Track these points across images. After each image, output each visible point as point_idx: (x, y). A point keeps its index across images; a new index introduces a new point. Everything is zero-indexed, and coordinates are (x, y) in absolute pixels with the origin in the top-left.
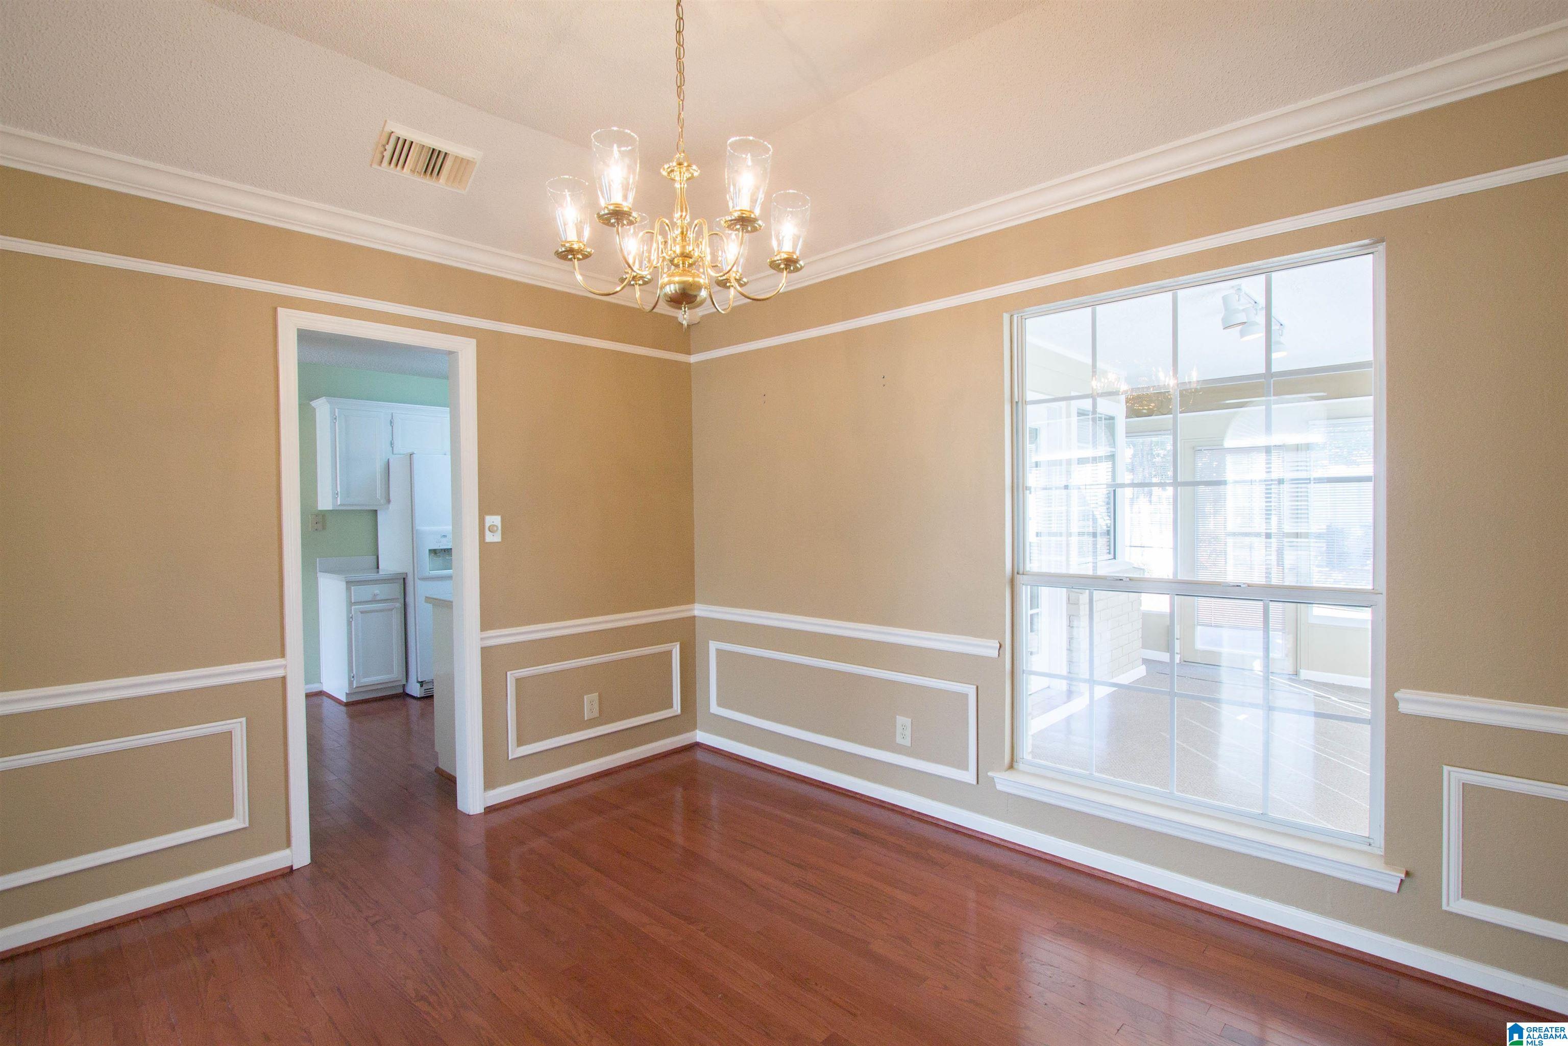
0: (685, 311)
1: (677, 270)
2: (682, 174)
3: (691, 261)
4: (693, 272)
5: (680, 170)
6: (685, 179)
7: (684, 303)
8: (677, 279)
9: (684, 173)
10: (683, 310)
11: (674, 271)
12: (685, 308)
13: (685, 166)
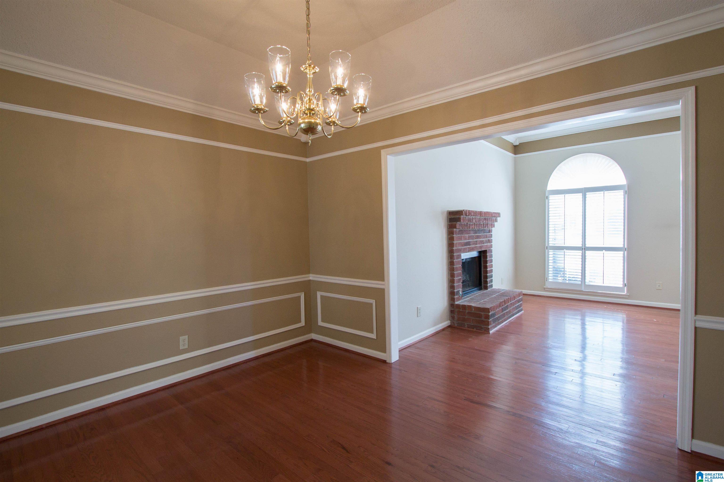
0: (310, 136)
1: (306, 116)
2: (311, 70)
3: (313, 112)
4: (314, 117)
5: (310, 69)
6: (312, 73)
7: (310, 132)
8: (307, 120)
9: (312, 70)
10: (309, 135)
11: (305, 117)
12: (310, 134)
13: (312, 67)
